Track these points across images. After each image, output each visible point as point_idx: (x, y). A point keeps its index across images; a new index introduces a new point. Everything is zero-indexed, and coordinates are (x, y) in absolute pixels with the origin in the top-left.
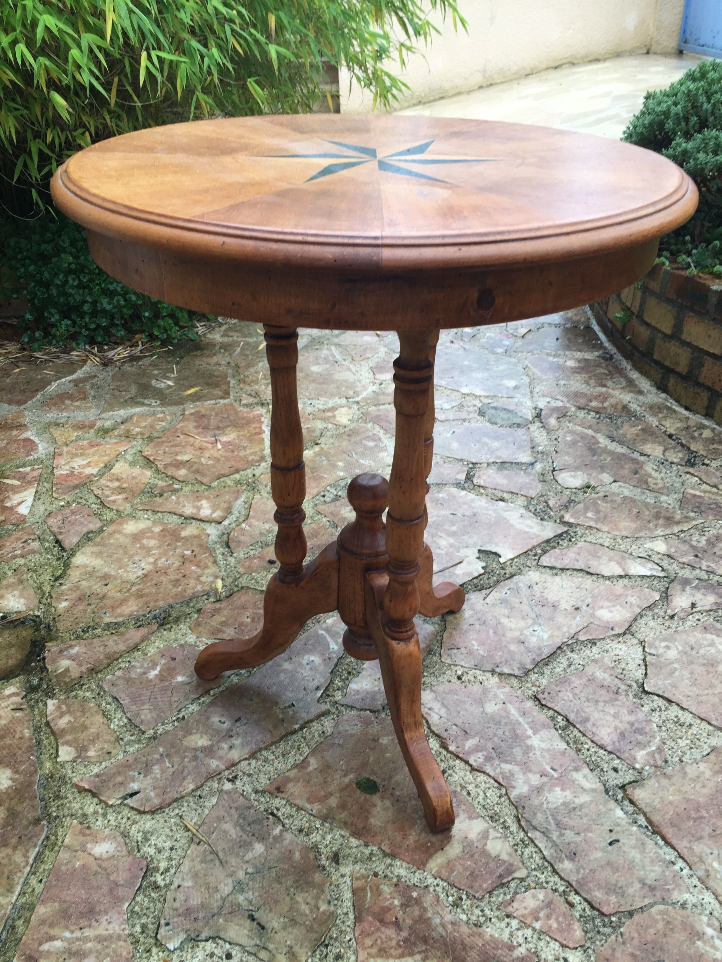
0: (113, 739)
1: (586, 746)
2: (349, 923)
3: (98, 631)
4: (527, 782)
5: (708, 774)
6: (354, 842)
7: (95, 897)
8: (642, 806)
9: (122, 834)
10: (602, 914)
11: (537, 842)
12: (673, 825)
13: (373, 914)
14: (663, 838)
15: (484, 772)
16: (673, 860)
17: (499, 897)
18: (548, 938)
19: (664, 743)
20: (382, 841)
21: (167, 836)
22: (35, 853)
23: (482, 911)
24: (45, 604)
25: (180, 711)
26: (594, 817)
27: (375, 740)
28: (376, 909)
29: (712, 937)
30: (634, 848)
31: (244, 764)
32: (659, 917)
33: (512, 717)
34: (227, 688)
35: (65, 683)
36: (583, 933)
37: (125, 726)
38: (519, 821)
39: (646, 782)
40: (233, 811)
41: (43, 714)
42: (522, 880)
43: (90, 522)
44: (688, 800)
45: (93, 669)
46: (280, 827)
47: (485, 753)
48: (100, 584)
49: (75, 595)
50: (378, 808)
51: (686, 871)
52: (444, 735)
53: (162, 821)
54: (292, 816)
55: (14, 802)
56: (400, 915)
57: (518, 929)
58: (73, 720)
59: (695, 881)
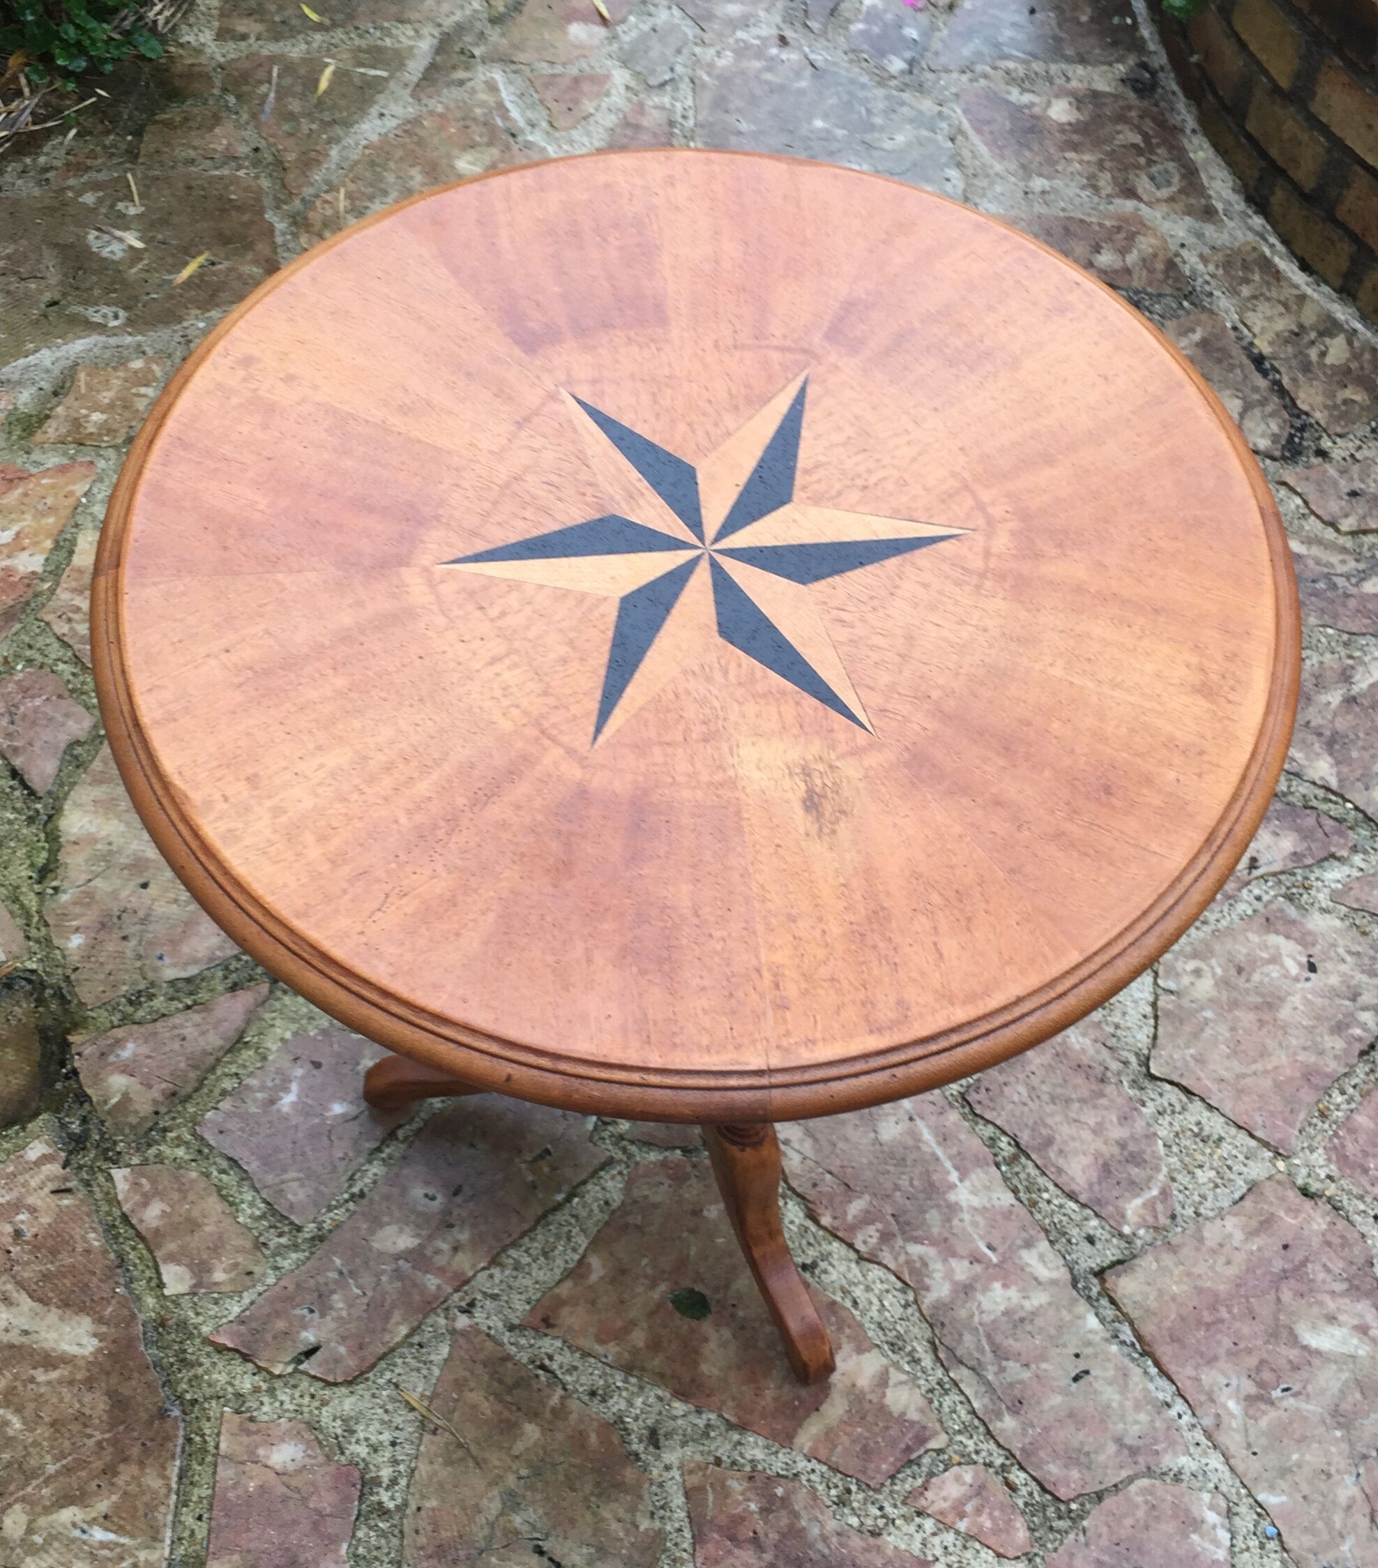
0: (249, 1245)
1: (1046, 1196)
2: (685, 1545)
3: (159, 1003)
4: (949, 1275)
5: (1238, 1236)
6: (679, 1407)
7: (293, 1538)
8: (1128, 1309)
9: (308, 1423)
10: (1057, 1499)
11: (962, 1386)
12: (1174, 1339)
13: (720, 1529)
14: (1157, 1364)
15: (879, 1263)
16: (1169, 1399)
17: (907, 1484)
18: (977, 1546)
19: (1173, 1180)
20: (723, 1402)
21: (383, 1422)
22: (176, 1470)
23: (881, 1508)
24: (38, 941)
25: (351, 1178)
26: (1053, 1332)
27: (697, 1213)
28: (722, 1520)
29: (1214, 1527)
30: (1110, 1384)
31: (482, 1276)
32: (1139, 1499)
33: (925, 1148)
34: (426, 1122)
35: (133, 1127)
36: (1028, 1534)
37: (263, 1217)
38: (935, 1350)
39: (1136, 1261)
40: (479, 1369)
41: (113, 1201)
42: (940, 1451)
43: (67, 715)
44: (1200, 1291)
45: (174, 1094)
46: (560, 1392)
47: (880, 1226)
48: (132, 883)
49: (89, 917)
50: (712, 1345)
51: (1187, 1418)
52: (811, 1194)
53: (367, 1395)
54: (575, 1368)
55: (114, 1380)
56: (760, 1526)
57: (934, 1534)
58: (168, 1210)
59: (1199, 1436)
